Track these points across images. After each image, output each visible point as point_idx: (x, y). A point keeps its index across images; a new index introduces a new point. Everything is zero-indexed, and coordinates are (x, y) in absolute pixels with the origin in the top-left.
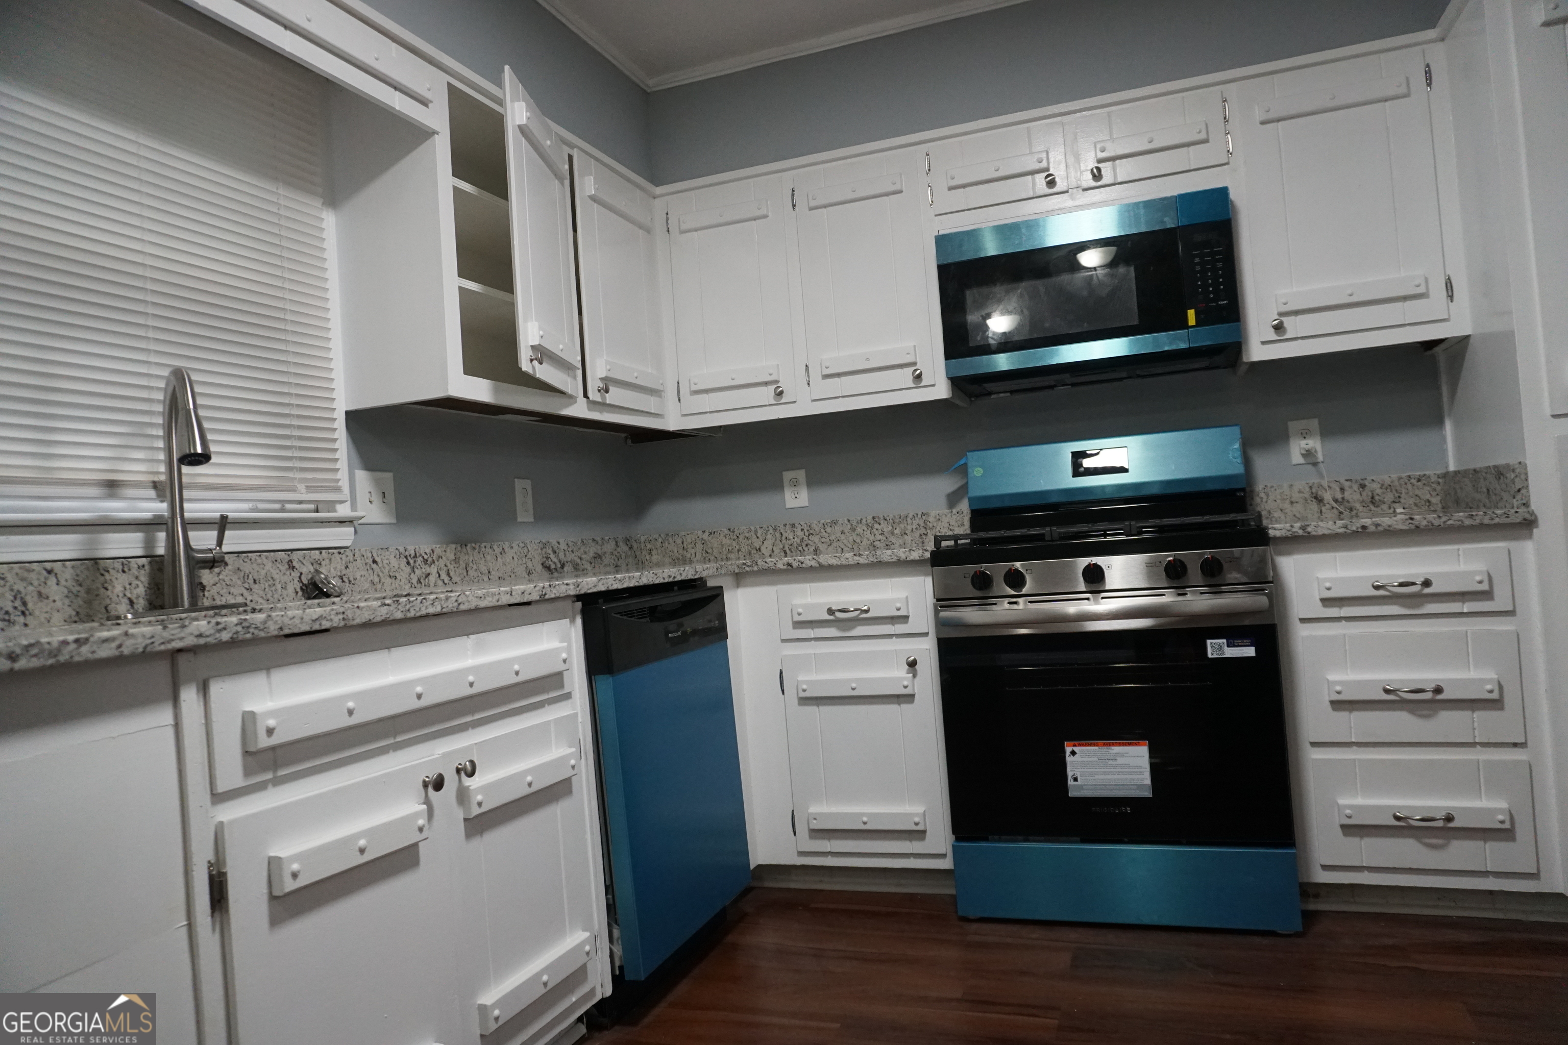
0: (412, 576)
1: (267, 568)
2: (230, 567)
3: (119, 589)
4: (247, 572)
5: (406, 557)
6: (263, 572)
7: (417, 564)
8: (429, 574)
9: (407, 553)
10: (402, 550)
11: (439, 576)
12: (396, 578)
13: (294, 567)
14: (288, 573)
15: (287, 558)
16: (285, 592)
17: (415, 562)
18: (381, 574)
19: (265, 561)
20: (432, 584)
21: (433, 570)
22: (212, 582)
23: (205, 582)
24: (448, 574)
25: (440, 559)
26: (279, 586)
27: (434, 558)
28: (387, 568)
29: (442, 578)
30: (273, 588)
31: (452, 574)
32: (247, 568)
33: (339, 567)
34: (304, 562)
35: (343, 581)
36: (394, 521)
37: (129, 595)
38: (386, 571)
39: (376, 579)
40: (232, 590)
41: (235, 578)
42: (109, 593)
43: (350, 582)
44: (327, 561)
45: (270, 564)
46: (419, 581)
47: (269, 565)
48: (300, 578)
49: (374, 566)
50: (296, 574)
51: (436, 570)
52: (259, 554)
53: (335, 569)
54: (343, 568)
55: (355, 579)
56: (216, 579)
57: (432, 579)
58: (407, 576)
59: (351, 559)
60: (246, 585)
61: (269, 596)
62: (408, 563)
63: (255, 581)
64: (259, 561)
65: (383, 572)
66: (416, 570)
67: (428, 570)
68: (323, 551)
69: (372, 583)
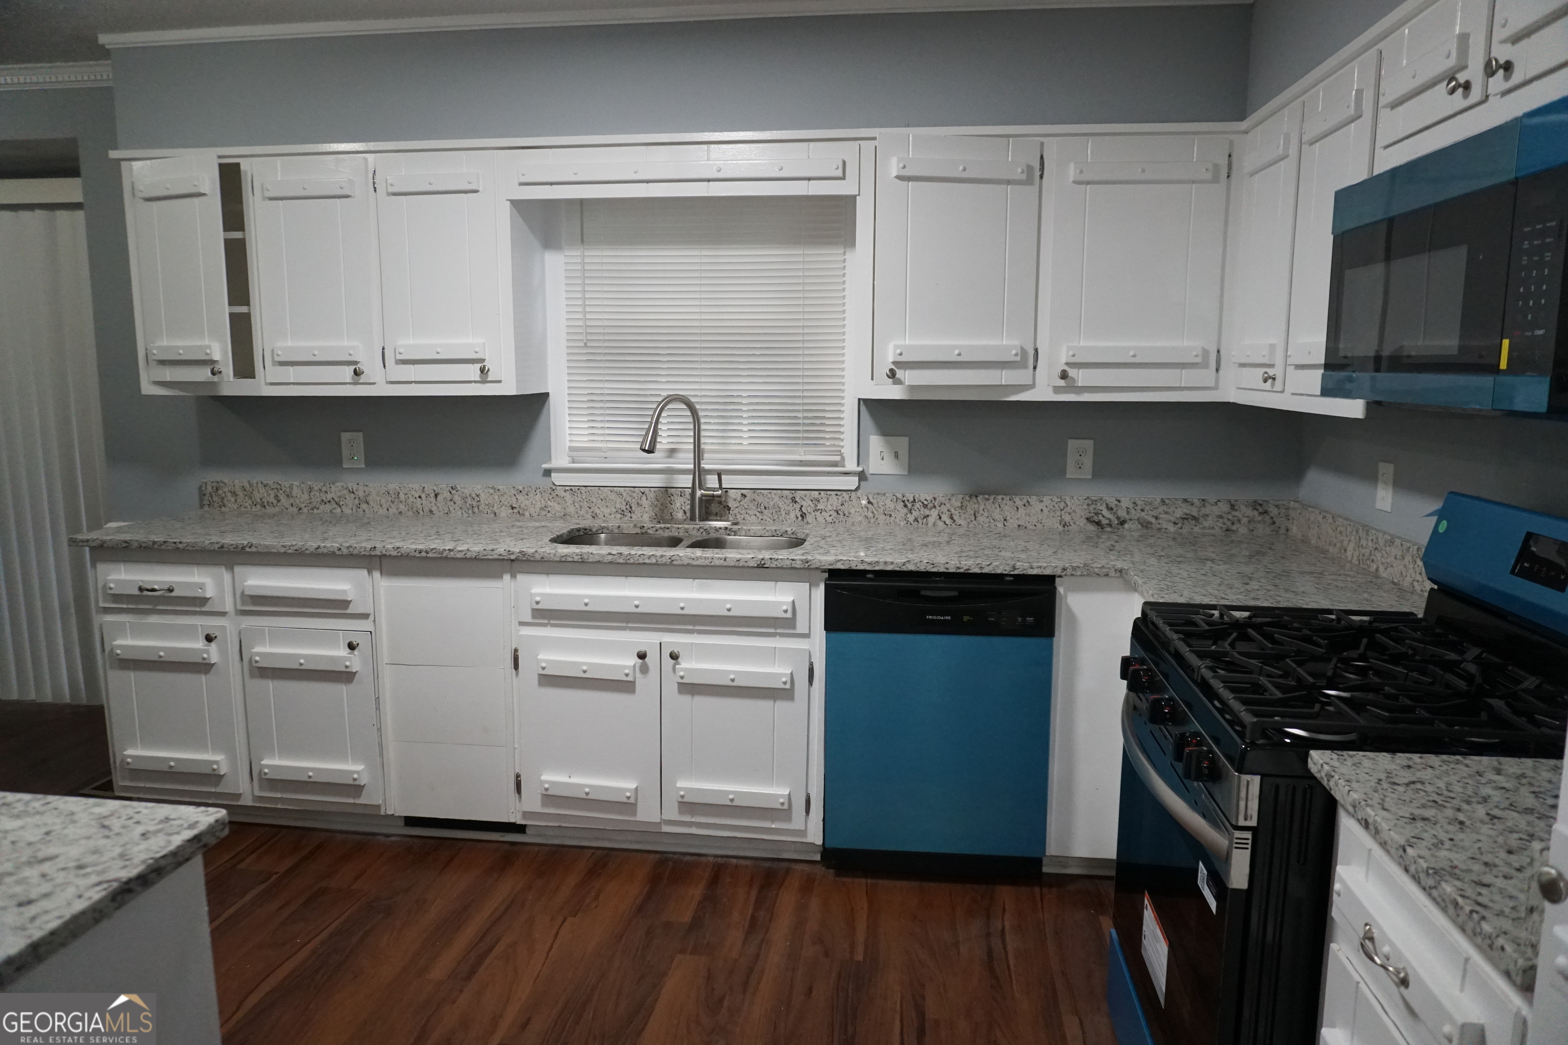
0: (909, 515)
1: (775, 500)
2: (748, 498)
3: (678, 505)
4: (760, 502)
5: (903, 501)
6: (772, 503)
7: (915, 508)
8: (928, 516)
9: (905, 499)
10: (899, 496)
11: (940, 518)
12: (891, 516)
13: (796, 502)
14: (791, 505)
15: (791, 496)
16: (787, 517)
17: (913, 505)
18: (875, 512)
19: (774, 496)
20: (930, 524)
21: (934, 513)
22: (735, 506)
23: (730, 505)
24: (951, 517)
25: (943, 506)
26: (783, 513)
27: (936, 504)
28: (883, 508)
29: (942, 519)
30: (779, 513)
31: (955, 517)
32: (760, 499)
33: (835, 504)
34: (805, 499)
35: (838, 514)
36: (906, 473)
37: (683, 508)
38: (881, 510)
39: (870, 515)
40: (748, 512)
41: (751, 505)
42: (673, 506)
43: (844, 515)
44: (825, 500)
45: (778, 498)
46: (916, 520)
47: (776, 499)
48: (801, 509)
49: (870, 506)
50: (797, 506)
51: (936, 513)
52: (769, 491)
53: (832, 505)
54: (839, 505)
55: (850, 513)
56: (738, 505)
57: (931, 520)
58: (903, 515)
59: (847, 499)
60: (759, 510)
61: (775, 518)
62: (905, 506)
63: (765, 508)
64: (769, 496)
65: (877, 511)
66: (913, 511)
67: (927, 512)
68: (822, 493)
69: (866, 517)
